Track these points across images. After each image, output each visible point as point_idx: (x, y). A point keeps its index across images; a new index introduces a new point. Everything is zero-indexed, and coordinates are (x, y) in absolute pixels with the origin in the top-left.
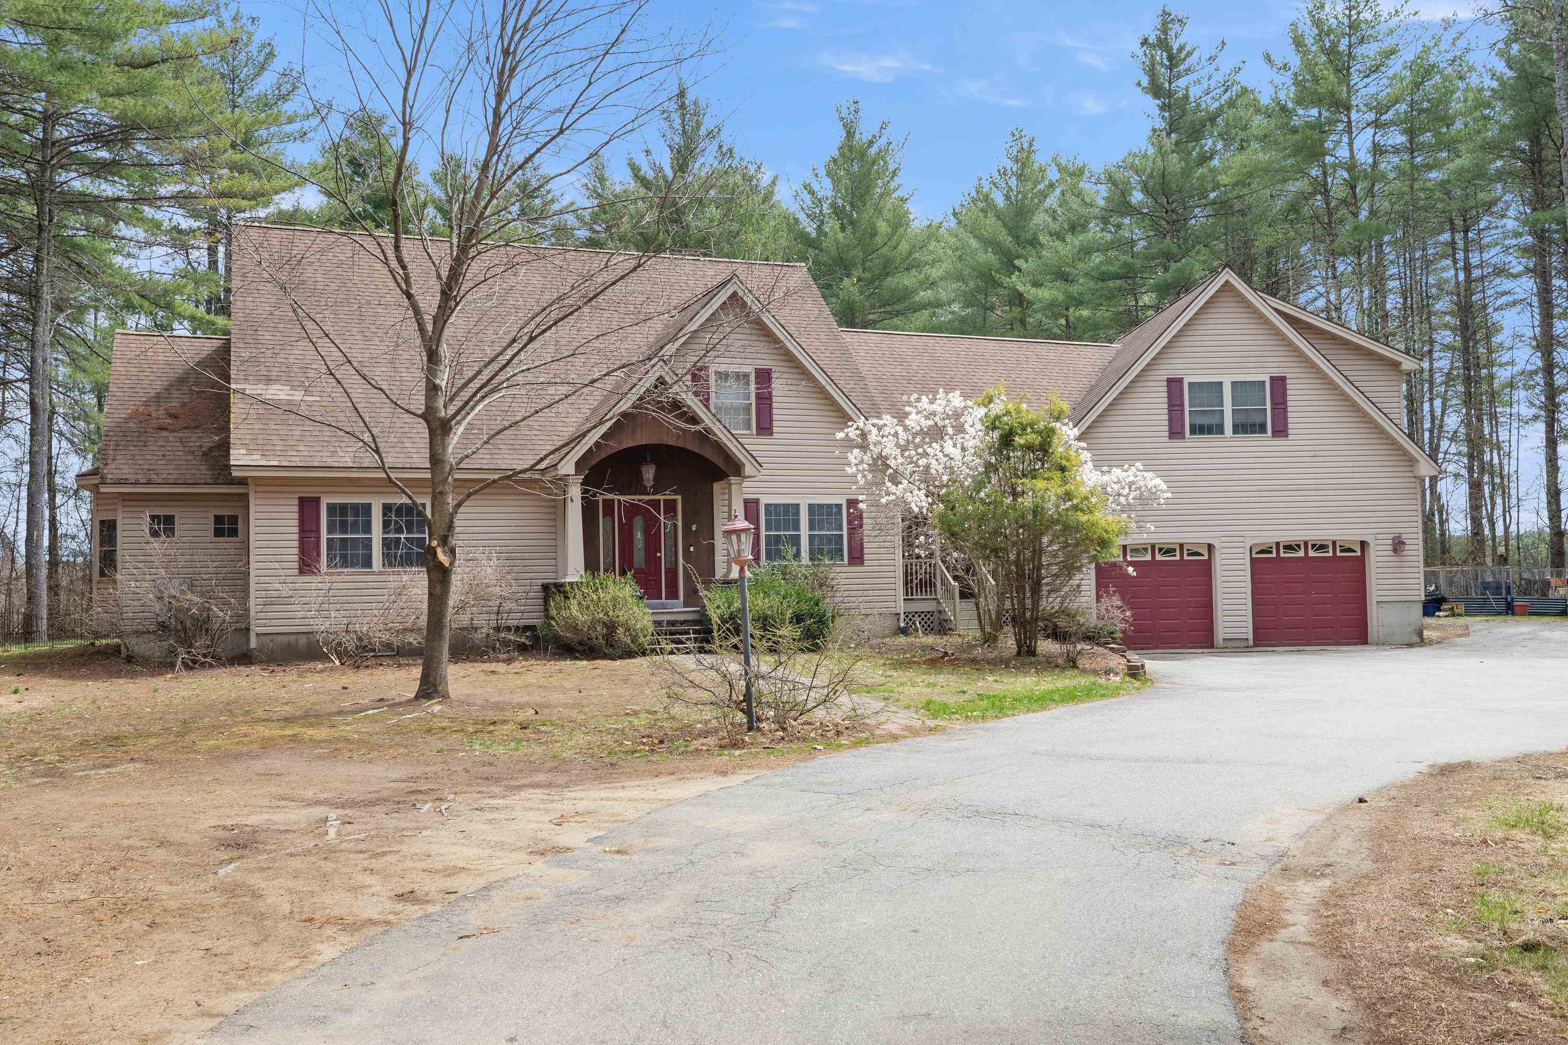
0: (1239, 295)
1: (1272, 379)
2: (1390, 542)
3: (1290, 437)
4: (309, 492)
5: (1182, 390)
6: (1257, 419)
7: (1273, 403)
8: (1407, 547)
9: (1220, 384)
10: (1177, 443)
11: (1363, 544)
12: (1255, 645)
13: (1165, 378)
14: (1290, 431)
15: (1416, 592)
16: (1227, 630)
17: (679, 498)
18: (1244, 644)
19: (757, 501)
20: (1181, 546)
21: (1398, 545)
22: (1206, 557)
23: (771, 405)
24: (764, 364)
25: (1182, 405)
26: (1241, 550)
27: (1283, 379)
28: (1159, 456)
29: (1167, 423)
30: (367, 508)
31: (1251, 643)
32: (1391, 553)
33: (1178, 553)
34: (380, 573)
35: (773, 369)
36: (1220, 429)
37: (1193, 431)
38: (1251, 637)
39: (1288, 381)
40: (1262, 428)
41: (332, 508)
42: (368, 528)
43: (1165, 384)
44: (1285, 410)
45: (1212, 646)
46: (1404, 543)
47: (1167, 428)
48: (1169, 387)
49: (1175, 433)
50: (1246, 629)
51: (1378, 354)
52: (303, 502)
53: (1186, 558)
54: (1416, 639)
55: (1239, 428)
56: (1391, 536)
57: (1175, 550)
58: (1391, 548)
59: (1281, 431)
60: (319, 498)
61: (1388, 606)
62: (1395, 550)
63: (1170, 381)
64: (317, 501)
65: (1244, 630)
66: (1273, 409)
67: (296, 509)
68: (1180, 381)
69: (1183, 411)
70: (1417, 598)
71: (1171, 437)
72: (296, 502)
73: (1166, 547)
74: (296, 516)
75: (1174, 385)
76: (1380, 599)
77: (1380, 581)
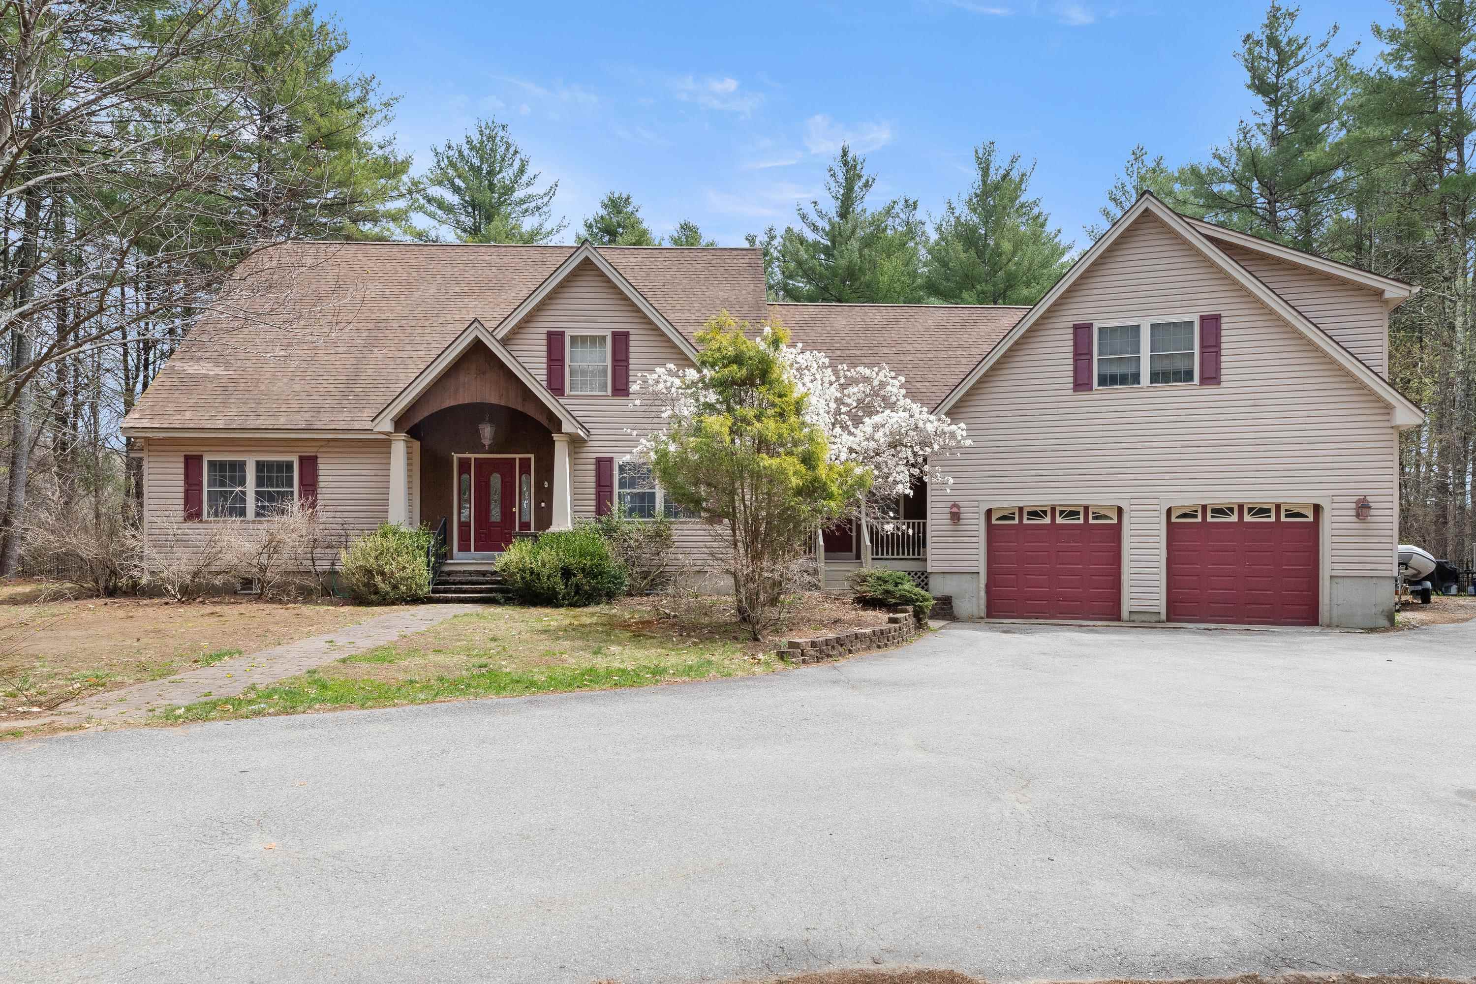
0: (1164, 225)
1: (1203, 319)
2: (1354, 506)
3: (1223, 385)
4: (194, 451)
5: (1090, 337)
6: (1181, 365)
7: (1202, 346)
8: (1373, 512)
9: (1138, 327)
10: (1083, 396)
11: (1317, 508)
12: (1169, 620)
13: (1071, 324)
14: (1223, 378)
15: (1388, 567)
16: (1133, 602)
17: (532, 456)
18: (1155, 618)
19: (610, 460)
20: (1086, 508)
21: (1363, 508)
22: (1115, 521)
23: (627, 367)
24: (621, 327)
25: (1090, 353)
26: (1156, 514)
27: (1217, 318)
28: (1061, 411)
29: (1071, 374)
30: (243, 464)
31: (1163, 617)
32: (1354, 519)
33: (1082, 516)
34: (254, 522)
35: (631, 331)
36: (1135, 378)
37: (1103, 381)
38: (1163, 610)
39: (1223, 320)
40: (1188, 376)
41: (212, 464)
42: (242, 482)
43: (1071, 331)
44: (1218, 354)
45: (1119, 619)
46: (1369, 508)
47: (1071, 380)
48: (1075, 334)
49: (1081, 384)
50: (1159, 603)
51: (1353, 283)
52: (187, 459)
53: (1091, 521)
54: (1386, 623)
55: (1155, 377)
56: (1355, 499)
57: (1078, 513)
58: (1353, 512)
59: (1211, 377)
60: (202, 456)
61: (1348, 581)
62: (1358, 516)
63: (1076, 328)
64: (200, 458)
65: (1156, 603)
66: (1202, 353)
67: (182, 465)
68: (1089, 327)
69: (1090, 360)
70: (1388, 574)
71: (1075, 390)
72: (182, 459)
73: (1069, 509)
74: (182, 471)
75: (1082, 332)
76: (1335, 573)
77: (1335, 552)
